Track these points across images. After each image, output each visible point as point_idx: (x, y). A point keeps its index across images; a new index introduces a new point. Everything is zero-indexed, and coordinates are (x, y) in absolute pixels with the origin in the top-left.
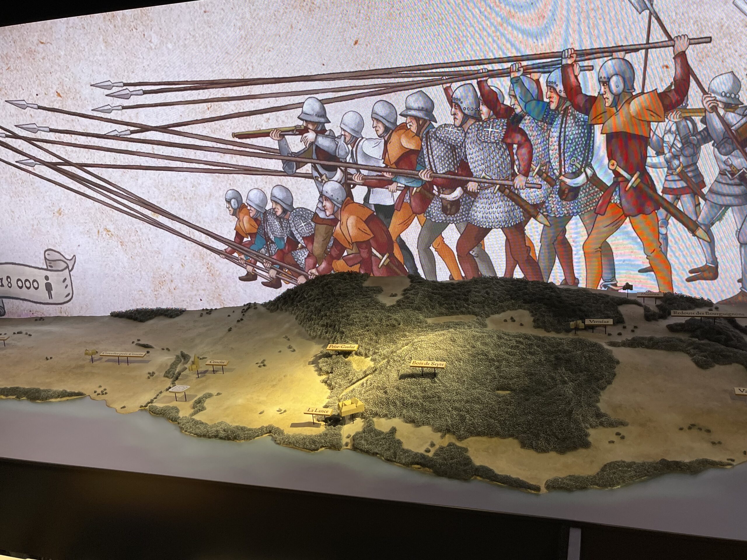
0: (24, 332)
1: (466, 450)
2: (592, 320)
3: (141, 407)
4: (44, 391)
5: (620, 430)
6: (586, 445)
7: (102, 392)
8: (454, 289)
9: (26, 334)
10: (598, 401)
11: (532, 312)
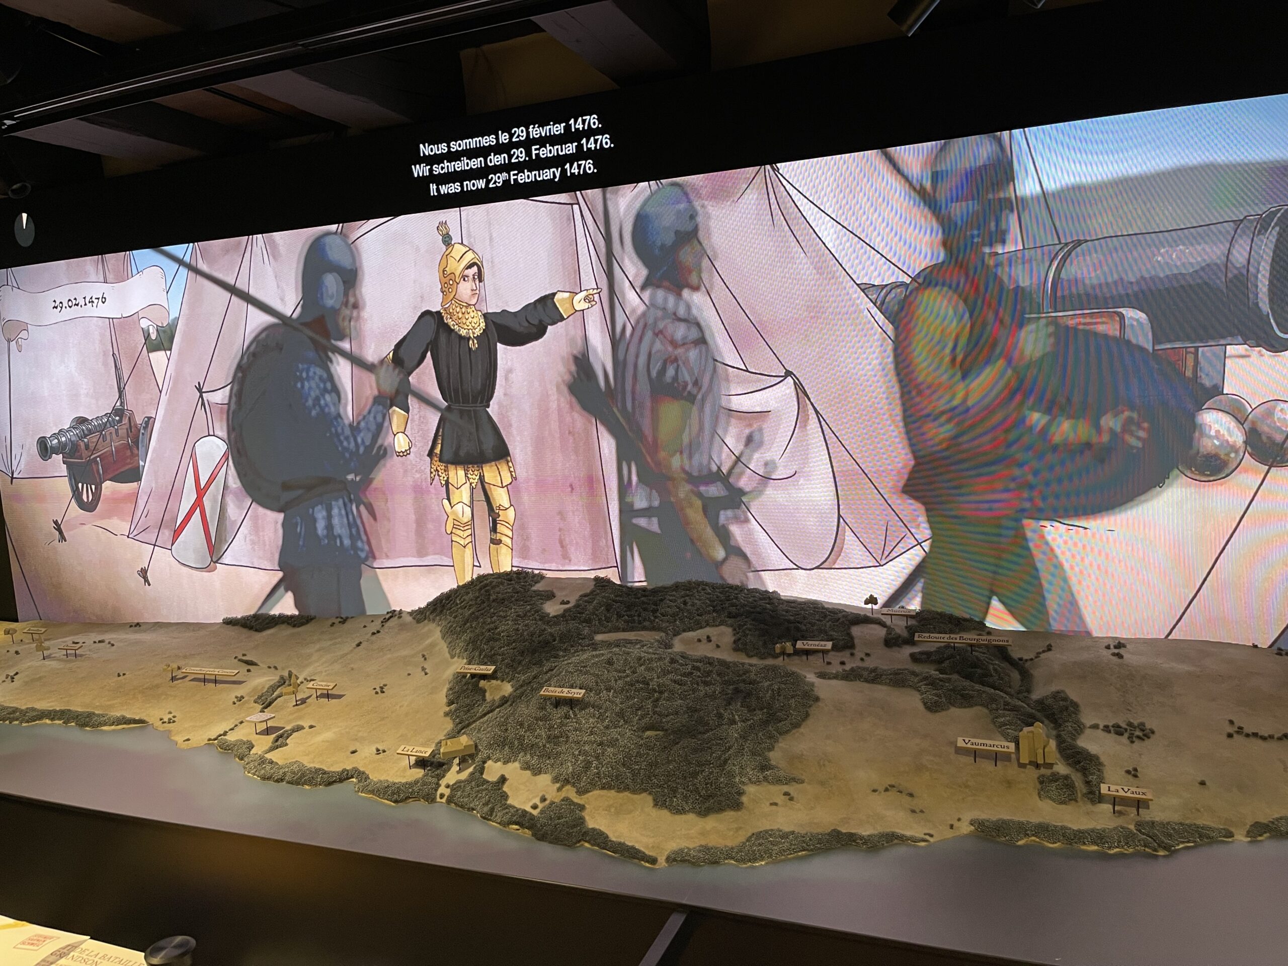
0: (107, 641)
1: (582, 808)
2: (805, 642)
3: (210, 740)
4: (98, 715)
5: (791, 789)
6: (737, 806)
7: (170, 719)
8: (645, 596)
9: (109, 643)
10: (771, 749)
11: (735, 630)
